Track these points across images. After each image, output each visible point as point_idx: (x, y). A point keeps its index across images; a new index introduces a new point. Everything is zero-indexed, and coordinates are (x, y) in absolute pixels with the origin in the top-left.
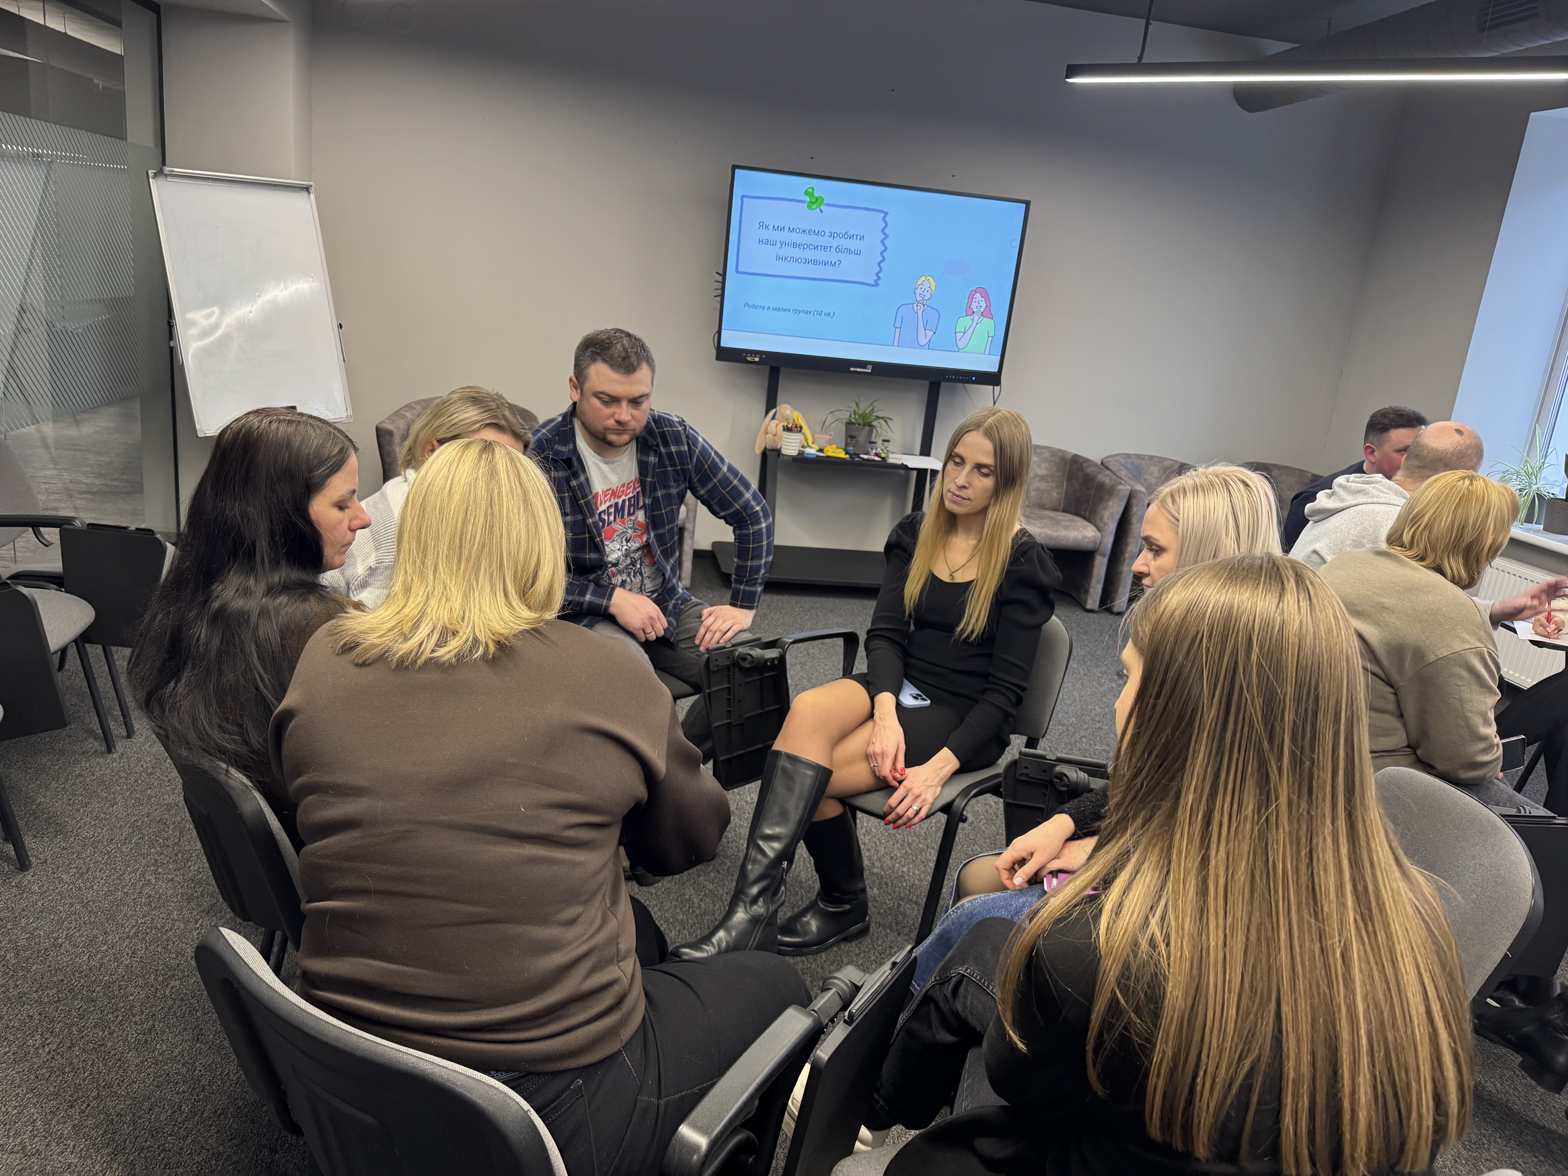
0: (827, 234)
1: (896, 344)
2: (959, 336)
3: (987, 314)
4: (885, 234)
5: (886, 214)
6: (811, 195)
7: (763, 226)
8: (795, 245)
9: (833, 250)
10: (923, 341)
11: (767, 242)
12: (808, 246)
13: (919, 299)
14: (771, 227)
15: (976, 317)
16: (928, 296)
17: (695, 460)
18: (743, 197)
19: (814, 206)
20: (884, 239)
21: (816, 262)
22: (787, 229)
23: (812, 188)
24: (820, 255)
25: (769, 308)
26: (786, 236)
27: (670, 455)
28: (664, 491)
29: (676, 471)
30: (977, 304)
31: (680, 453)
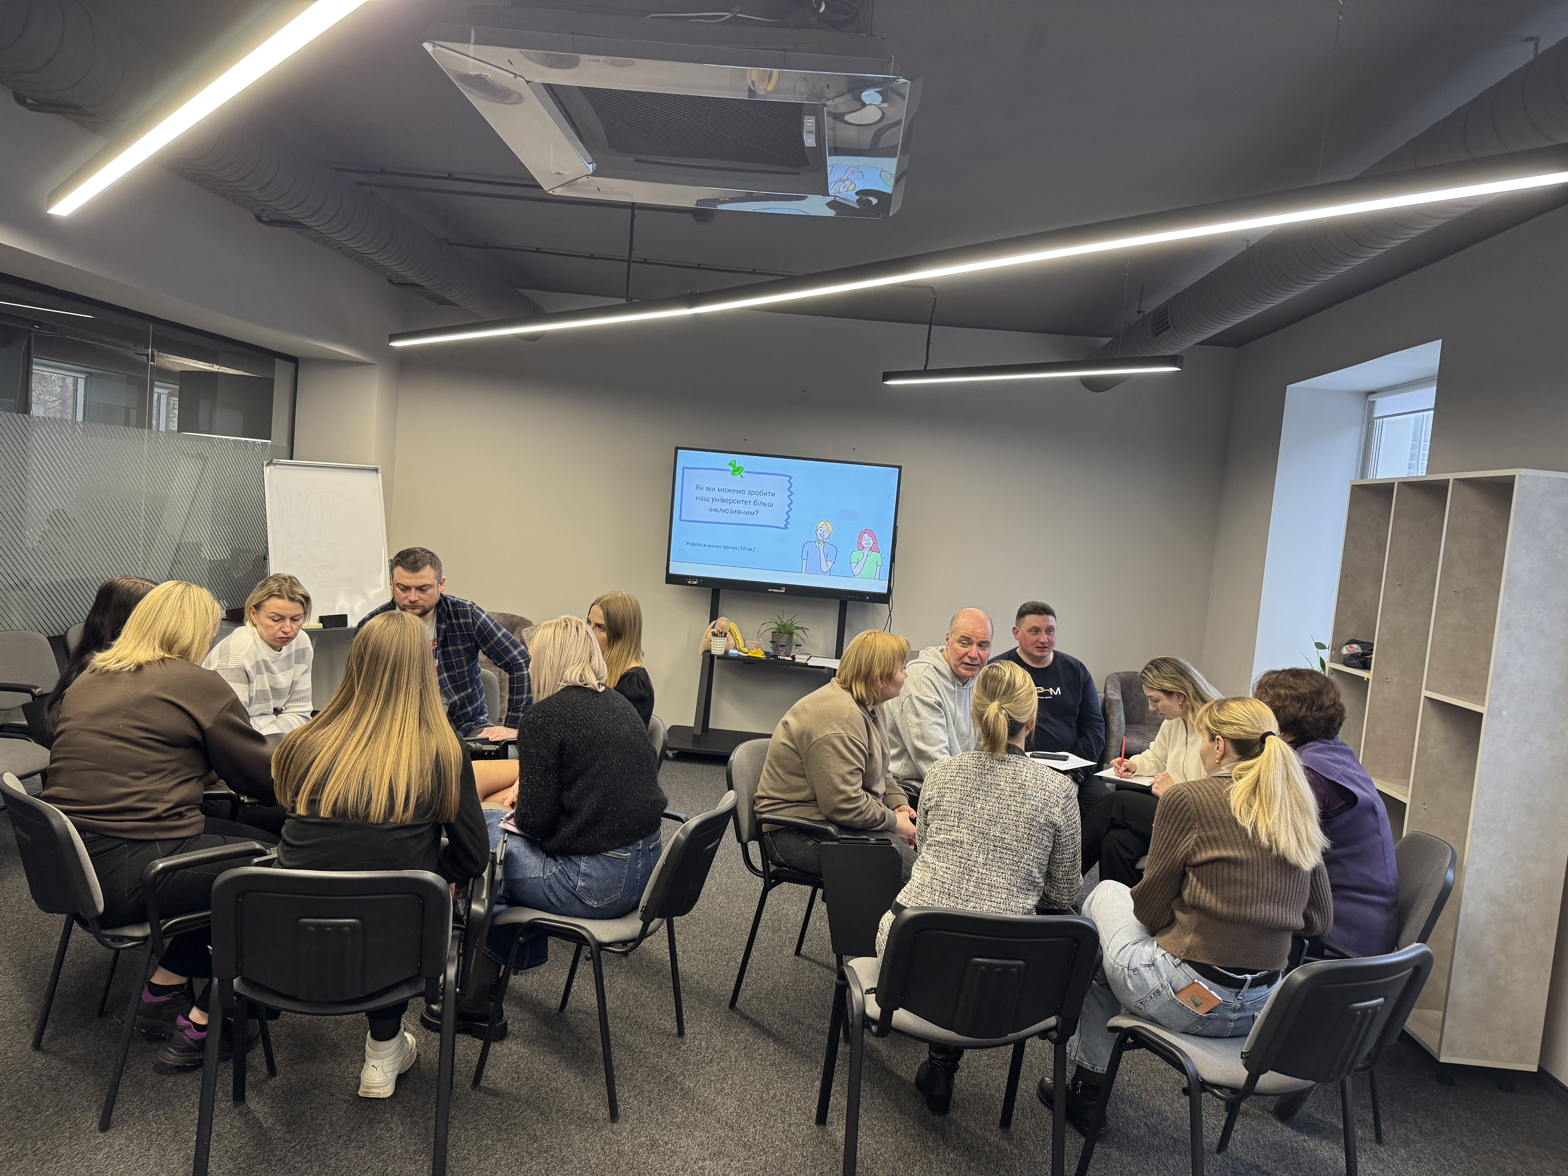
0: (747, 492)
1: (804, 571)
2: (853, 565)
3: (874, 549)
4: (790, 491)
5: (791, 477)
6: (734, 466)
7: (698, 487)
8: (723, 501)
9: (752, 503)
10: (825, 569)
11: (702, 499)
12: (733, 501)
13: (820, 538)
14: (705, 489)
15: (866, 552)
16: (827, 535)
17: (476, 628)
18: (684, 468)
19: (737, 473)
20: (790, 495)
21: (739, 512)
22: (716, 490)
23: (735, 461)
24: (741, 507)
25: (705, 545)
26: (717, 495)
27: (459, 625)
28: (454, 648)
29: (464, 635)
30: (866, 542)
31: (466, 624)
